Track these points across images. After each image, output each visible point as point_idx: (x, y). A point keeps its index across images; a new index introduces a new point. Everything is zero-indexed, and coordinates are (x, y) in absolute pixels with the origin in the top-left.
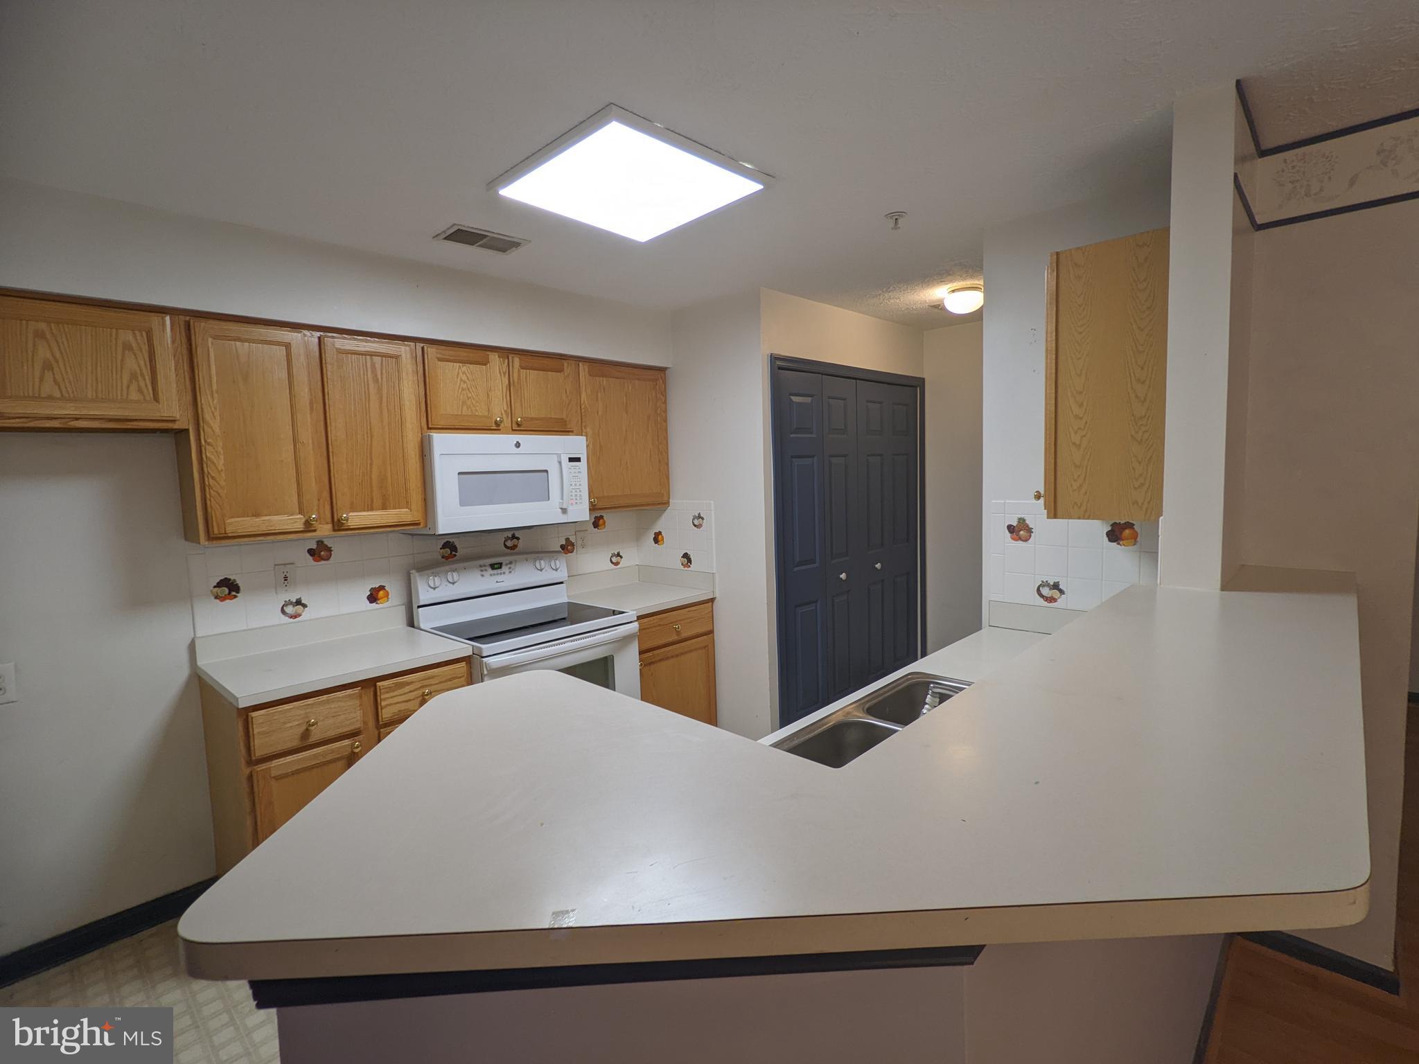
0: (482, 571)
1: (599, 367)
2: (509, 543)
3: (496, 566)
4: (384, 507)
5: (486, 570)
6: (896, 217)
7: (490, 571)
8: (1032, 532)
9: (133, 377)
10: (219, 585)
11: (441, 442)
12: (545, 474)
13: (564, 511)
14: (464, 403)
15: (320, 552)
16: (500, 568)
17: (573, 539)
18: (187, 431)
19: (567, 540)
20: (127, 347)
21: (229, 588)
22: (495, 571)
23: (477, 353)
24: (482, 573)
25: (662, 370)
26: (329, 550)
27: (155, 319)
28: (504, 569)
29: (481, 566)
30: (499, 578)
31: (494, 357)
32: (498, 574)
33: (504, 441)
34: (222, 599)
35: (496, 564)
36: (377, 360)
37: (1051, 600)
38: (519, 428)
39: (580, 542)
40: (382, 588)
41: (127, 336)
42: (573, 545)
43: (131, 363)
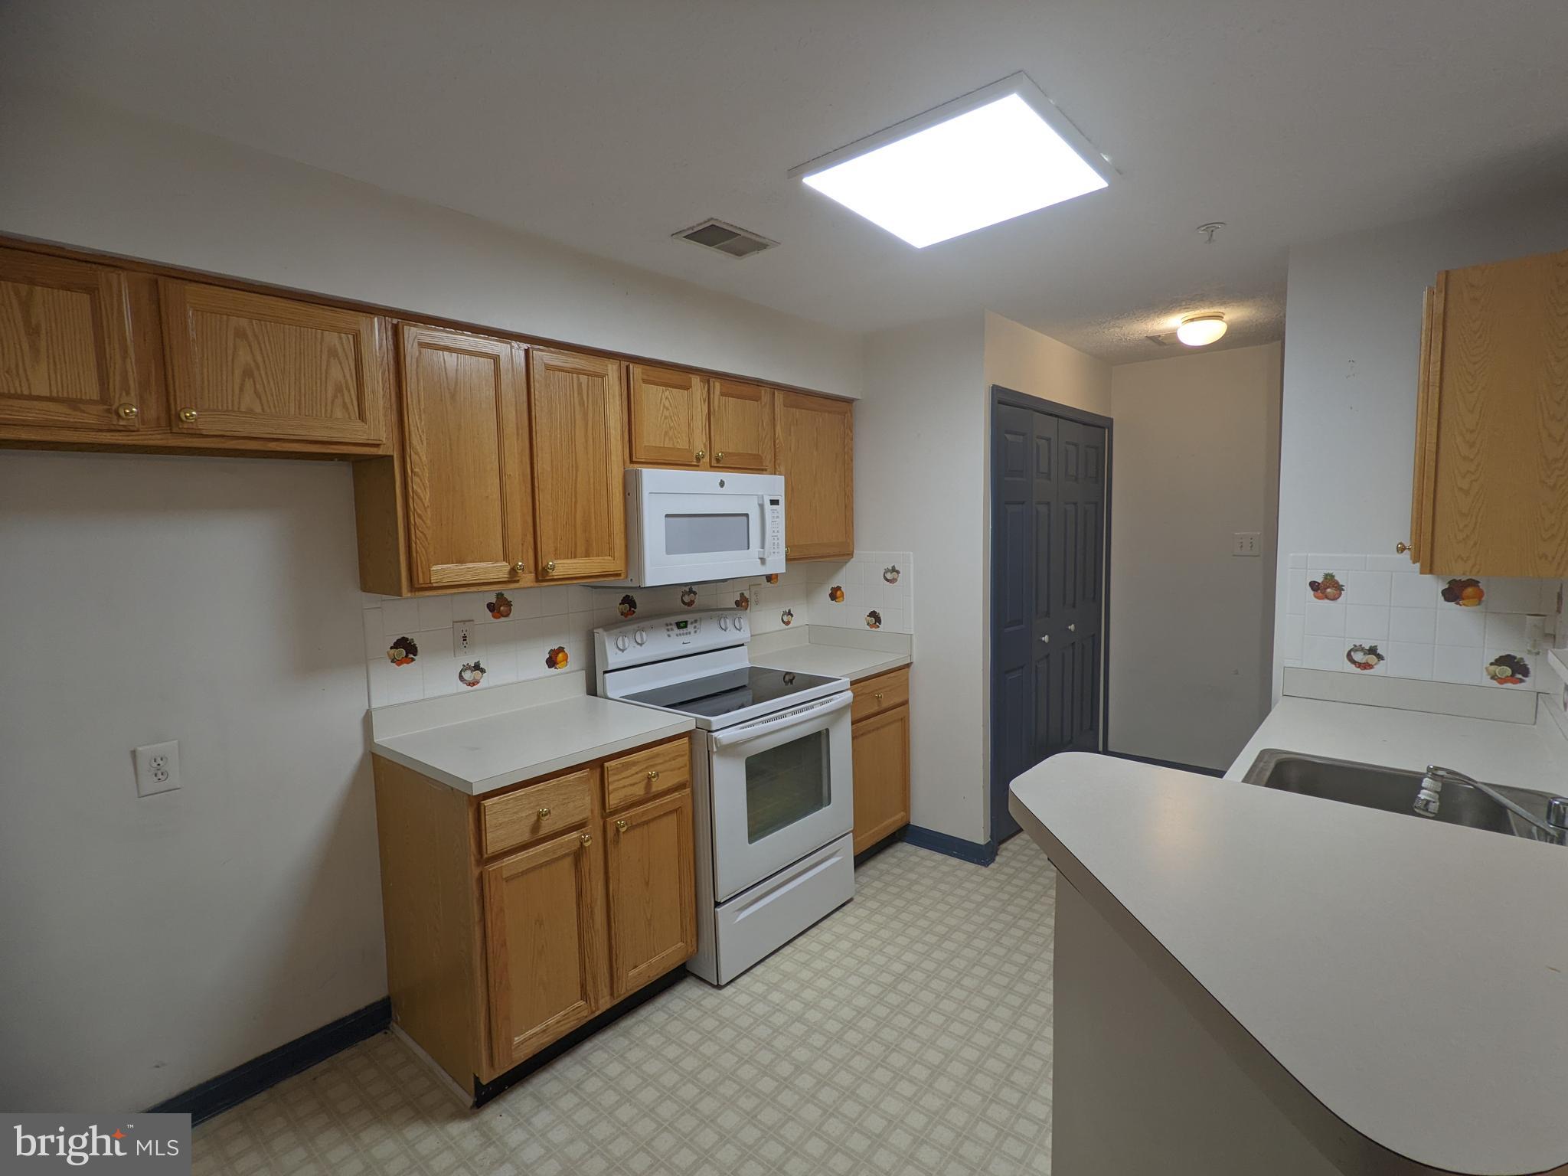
0: (668, 630)
1: (796, 396)
2: (687, 599)
3: (682, 625)
4: (587, 555)
5: (672, 629)
6: (1210, 227)
7: (676, 631)
8: (1343, 590)
9: (339, 389)
10: (396, 646)
11: (652, 479)
12: (745, 518)
13: (763, 561)
14: (666, 433)
15: (499, 607)
16: (686, 627)
17: (747, 595)
18: (392, 456)
19: (742, 595)
20: (333, 353)
21: (406, 649)
22: (681, 631)
23: (676, 374)
24: (668, 633)
25: (849, 401)
26: (509, 604)
27: (362, 320)
28: (690, 628)
29: (667, 625)
30: (686, 639)
31: (696, 381)
32: (683, 634)
33: (708, 479)
34: (399, 662)
35: (682, 622)
36: (584, 379)
37: (1366, 666)
38: (718, 464)
39: (753, 598)
40: (561, 650)
41: (332, 338)
42: (747, 601)
43: (336, 373)
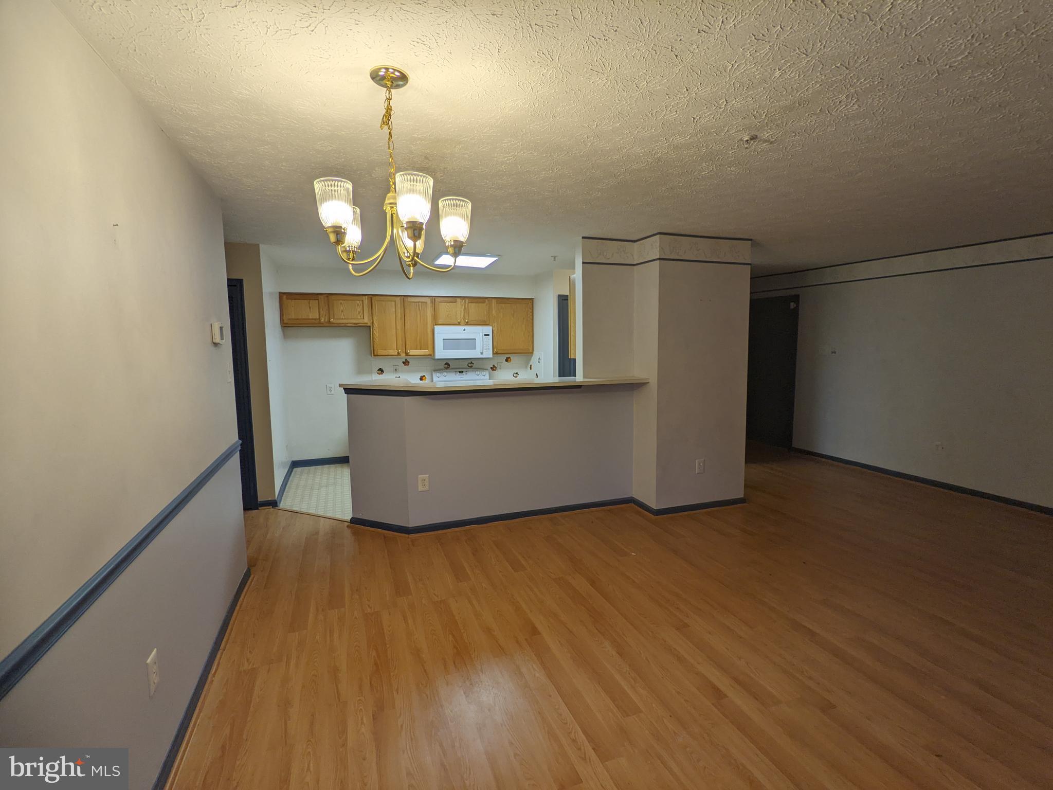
0: (455, 373)
1: (501, 300)
2: (469, 365)
3: (462, 372)
4: (420, 349)
5: (457, 373)
6: (555, 257)
7: (459, 374)
9: (359, 313)
10: (378, 370)
11: (437, 329)
12: (474, 340)
13: (482, 353)
14: (448, 316)
15: (406, 363)
17: (496, 366)
18: (370, 326)
19: (494, 366)
20: (358, 305)
21: (381, 371)
23: (453, 299)
25: (532, 300)
26: (409, 362)
27: (364, 297)
28: (464, 373)
29: (455, 371)
30: (462, 376)
31: (458, 300)
32: (462, 374)
33: (460, 329)
34: (379, 374)
36: (419, 304)
38: (467, 324)
39: (499, 367)
40: (424, 376)
41: (358, 302)
42: (496, 368)
43: (359, 309)
